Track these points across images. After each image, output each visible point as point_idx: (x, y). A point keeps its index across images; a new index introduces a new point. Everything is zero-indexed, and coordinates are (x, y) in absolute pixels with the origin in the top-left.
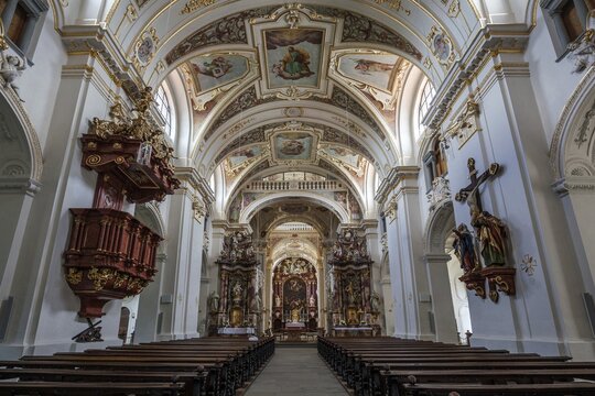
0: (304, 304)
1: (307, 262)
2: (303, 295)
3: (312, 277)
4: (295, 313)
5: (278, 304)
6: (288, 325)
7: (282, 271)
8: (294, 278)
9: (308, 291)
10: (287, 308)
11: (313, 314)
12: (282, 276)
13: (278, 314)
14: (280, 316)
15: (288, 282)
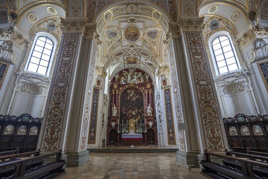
0: (141, 113)
1: (143, 73)
2: (140, 104)
3: (149, 86)
4: (132, 123)
5: (115, 113)
6: (124, 136)
7: (119, 80)
8: (131, 88)
9: (145, 100)
10: (124, 118)
11: (151, 124)
12: (119, 86)
13: (113, 124)
14: (116, 125)
15: (125, 92)
